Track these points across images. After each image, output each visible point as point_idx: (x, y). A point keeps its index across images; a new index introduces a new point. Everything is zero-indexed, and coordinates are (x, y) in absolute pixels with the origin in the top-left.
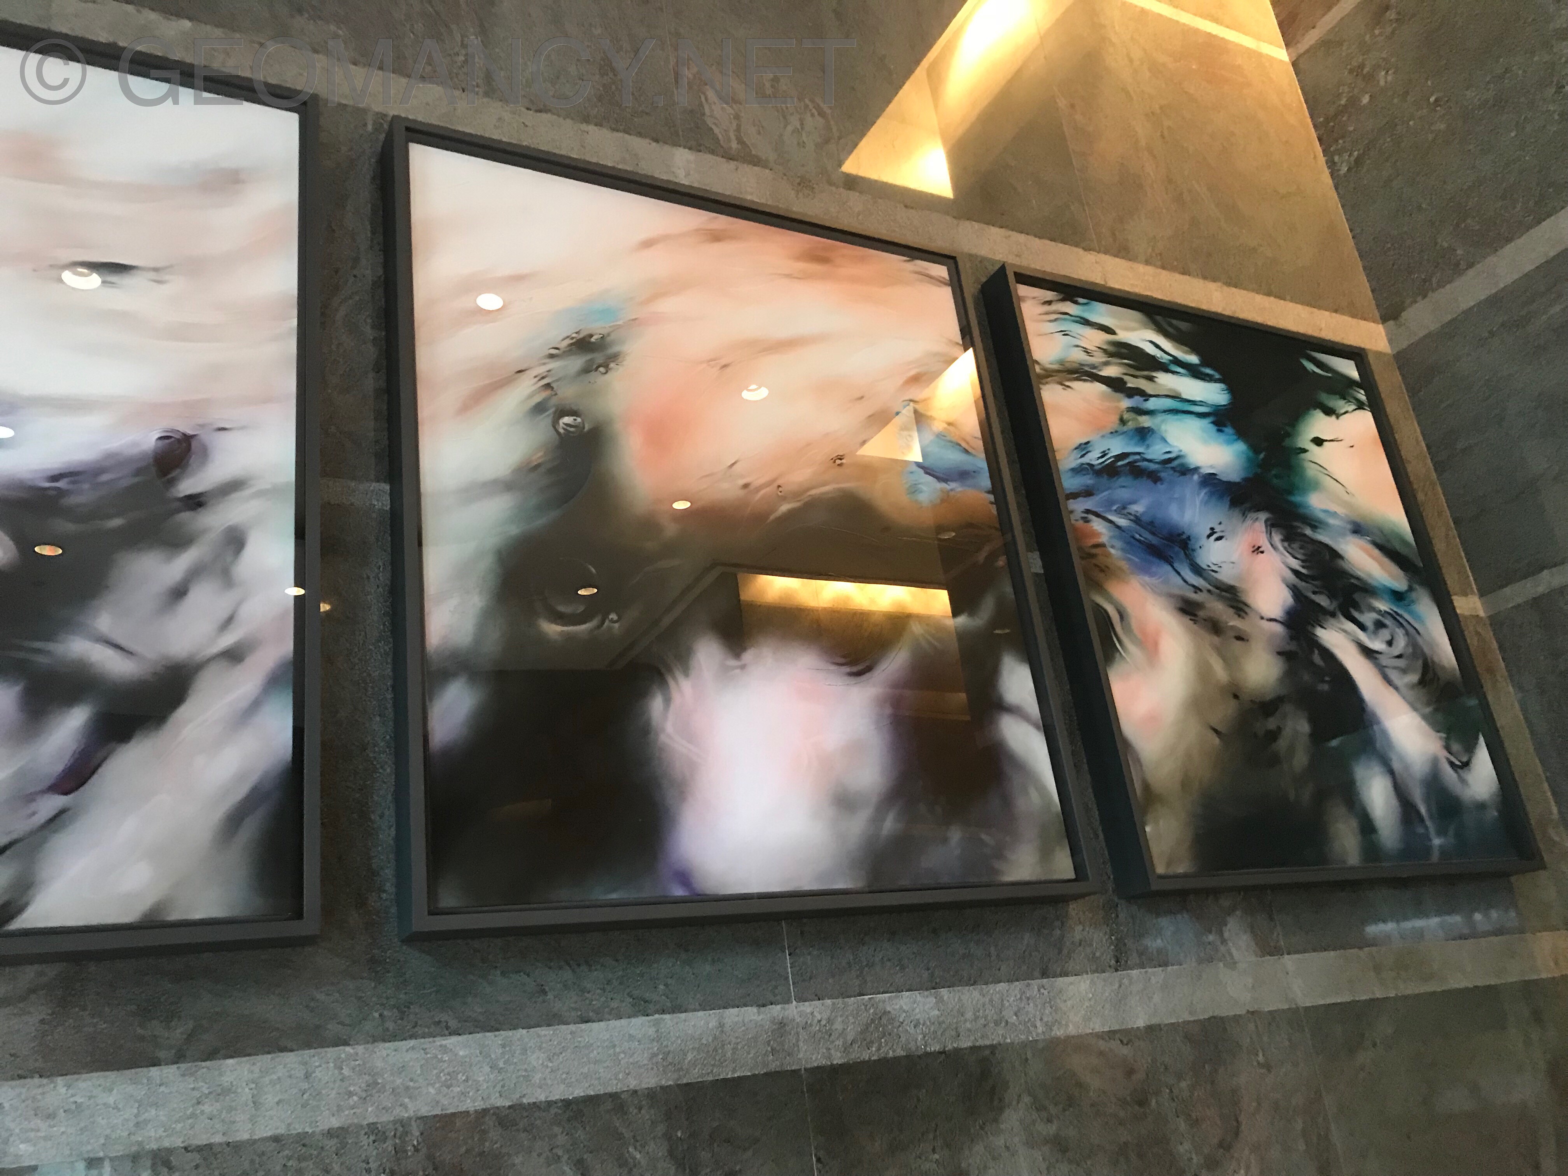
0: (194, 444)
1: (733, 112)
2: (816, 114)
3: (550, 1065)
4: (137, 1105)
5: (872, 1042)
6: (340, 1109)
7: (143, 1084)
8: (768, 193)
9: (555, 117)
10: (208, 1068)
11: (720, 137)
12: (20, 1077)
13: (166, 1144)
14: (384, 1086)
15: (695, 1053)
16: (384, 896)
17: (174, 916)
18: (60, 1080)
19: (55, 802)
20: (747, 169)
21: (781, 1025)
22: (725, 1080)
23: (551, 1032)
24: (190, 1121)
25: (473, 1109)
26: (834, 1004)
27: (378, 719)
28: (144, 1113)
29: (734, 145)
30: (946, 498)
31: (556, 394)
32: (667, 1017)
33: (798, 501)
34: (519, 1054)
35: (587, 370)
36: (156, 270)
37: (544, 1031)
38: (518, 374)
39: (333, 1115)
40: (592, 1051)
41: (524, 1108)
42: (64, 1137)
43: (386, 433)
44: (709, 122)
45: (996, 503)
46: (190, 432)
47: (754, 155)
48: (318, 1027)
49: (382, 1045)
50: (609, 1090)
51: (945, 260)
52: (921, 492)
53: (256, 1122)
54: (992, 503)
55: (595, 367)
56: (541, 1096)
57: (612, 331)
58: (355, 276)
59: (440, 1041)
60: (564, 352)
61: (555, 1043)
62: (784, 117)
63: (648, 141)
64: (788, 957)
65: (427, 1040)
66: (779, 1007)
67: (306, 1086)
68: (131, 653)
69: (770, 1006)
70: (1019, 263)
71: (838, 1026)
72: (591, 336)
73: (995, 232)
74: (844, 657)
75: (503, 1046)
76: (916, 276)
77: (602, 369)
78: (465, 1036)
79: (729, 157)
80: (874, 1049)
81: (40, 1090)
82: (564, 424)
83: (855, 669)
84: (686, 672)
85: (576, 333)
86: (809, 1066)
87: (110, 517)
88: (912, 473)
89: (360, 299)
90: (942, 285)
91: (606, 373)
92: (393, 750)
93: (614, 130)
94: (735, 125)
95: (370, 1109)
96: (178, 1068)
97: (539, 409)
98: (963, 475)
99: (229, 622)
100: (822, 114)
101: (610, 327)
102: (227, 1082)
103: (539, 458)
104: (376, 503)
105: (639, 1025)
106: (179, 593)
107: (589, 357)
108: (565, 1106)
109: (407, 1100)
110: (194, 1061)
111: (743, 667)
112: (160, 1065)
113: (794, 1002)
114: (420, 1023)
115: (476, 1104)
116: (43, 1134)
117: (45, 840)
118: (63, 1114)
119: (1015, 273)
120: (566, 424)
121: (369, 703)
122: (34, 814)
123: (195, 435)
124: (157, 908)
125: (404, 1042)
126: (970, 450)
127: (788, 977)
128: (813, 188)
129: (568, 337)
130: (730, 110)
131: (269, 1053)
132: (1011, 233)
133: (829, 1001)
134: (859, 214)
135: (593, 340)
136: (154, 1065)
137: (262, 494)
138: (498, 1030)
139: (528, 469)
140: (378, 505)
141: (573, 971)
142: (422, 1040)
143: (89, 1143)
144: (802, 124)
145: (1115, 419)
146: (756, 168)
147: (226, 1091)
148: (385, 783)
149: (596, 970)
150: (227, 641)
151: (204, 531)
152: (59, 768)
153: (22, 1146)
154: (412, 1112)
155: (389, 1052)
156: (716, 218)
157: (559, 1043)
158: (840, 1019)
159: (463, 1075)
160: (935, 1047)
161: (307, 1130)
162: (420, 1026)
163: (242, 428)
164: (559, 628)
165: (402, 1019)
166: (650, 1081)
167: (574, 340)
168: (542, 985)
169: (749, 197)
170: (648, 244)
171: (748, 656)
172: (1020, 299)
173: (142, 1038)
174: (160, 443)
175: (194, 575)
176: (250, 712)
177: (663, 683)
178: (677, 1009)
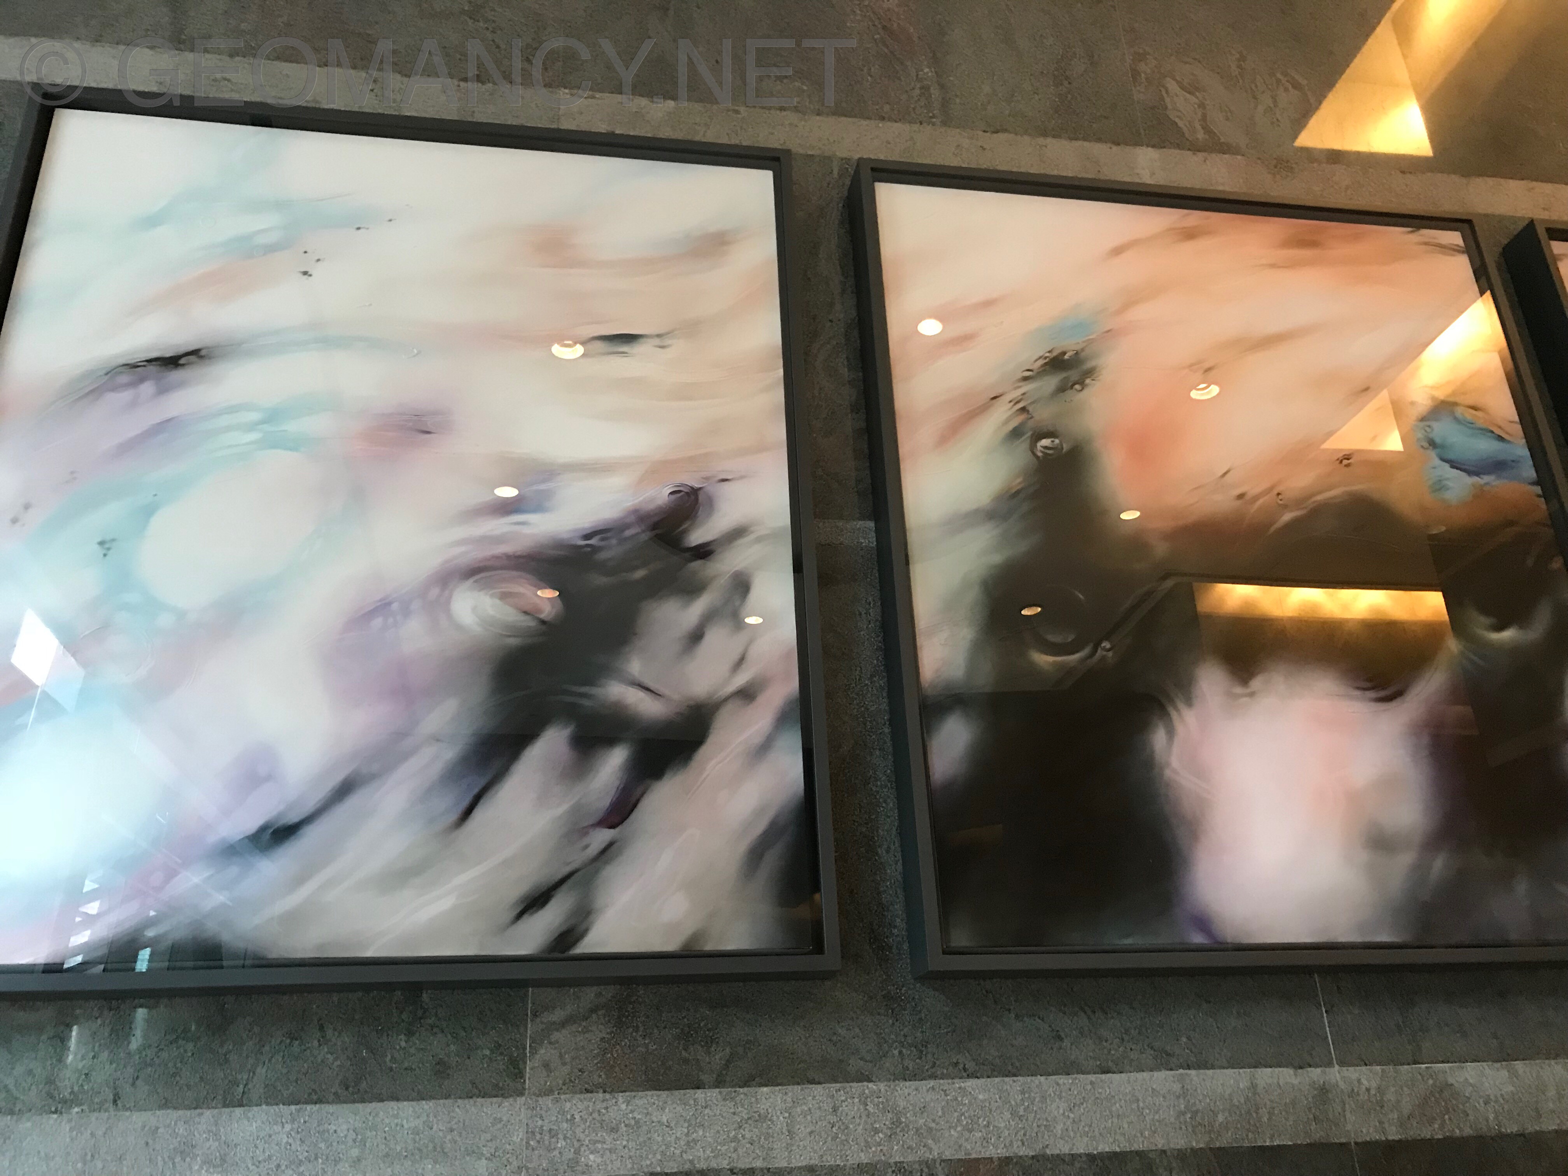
0: (701, 498)
1: (1197, 101)
2: (1290, 87)
3: (1072, 1115)
4: (686, 1125)
5: (1434, 1119)
6: (868, 1145)
7: (690, 1105)
8: (1241, 181)
9: (1012, 135)
10: (745, 1094)
11: (1185, 129)
12: (587, 1091)
13: (714, 1164)
14: (907, 1126)
15: (1227, 1114)
16: (895, 931)
17: (709, 947)
18: (621, 1097)
19: (603, 836)
20: (1216, 157)
21: (1323, 1092)
22: (1262, 1148)
23: (1070, 1081)
24: (733, 1144)
25: (996, 1156)
26: (1383, 1071)
27: (878, 753)
28: (693, 1133)
29: (1201, 135)
30: (1480, 494)
31: (1032, 418)
32: (1193, 1072)
33: (1303, 508)
34: (1039, 1102)
35: (1062, 389)
36: (659, 336)
37: (1062, 1079)
38: (994, 401)
39: (862, 1151)
40: (1115, 1104)
41: (1048, 1159)
42: (626, 1150)
43: (868, 472)
44: (1172, 115)
45: (1545, 495)
46: (697, 486)
47: (1224, 143)
48: (841, 1061)
49: (902, 1084)
50: (1136, 1147)
51: (1459, 224)
52: (1448, 489)
53: (791, 1151)
54: (1539, 496)
55: (1070, 384)
56: (1063, 1148)
57: (1086, 346)
58: (831, 321)
59: (958, 1083)
60: (1038, 373)
61: (1076, 1093)
62: (1255, 98)
63: (1109, 145)
64: (1325, 1015)
65: (946, 1081)
66: (1319, 1070)
67: (833, 1119)
68: (660, 695)
69: (1309, 1069)
70: (1547, 218)
71: (1390, 1096)
72: (1064, 353)
73: (1514, 185)
74: (1369, 680)
75: (1023, 1092)
76: (1424, 247)
77: (1077, 387)
78: (984, 1080)
79: (1196, 148)
80: (1436, 1126)
81: (604, 1105)
82: (1042, 447)
83: (1382, 694)
84: (1189, 702)
85: (1049, 352)
86: (1360, 1140)
87: (636, 568)
88: (1434, 468)
89: (837, 343)
90: (1456, 253)
91: (1081, 390)
92: (894, 784)
93: (1071, 139)
94: (1200, 114)
95: (896, 1147)
96: (720, 1093)
97: (1016, 434)
98: (1497, 466)
99: (741, 661)
100: (1296, 86)
101: (1084, 342)
102: (763, 1109)
103: (1020, 483)
104: (863, 541)
105: (1163, 1080)
106: (696, 637)
107: (1064, 375)
108: (1090, 1161)
109: (930, 1141)
110: (733, 1087)
111: (1252, 695)
112: (704, 1088)
113: (1337, 1067)
114: (938, 1063)
115: (999, 1152)
116: (608, 1147)
117: (597, 872)
118: (625, 1129)
119: (1548, 230)
120: (1046, 447)
121: (868, 737)
122: (586, 847)
123: (700, 488)
124: (696, 937)
125: (924, 1082)
126: (1504, 435)
127: (1327, 1037)
128: (1292, 168)
129: (1040, 358)
130: (1193, 99)
131: (798, 1084)
132: (1535, 184)
133: (1379, 1067)
134: (1347, 188)
135: (1066, 357)
136: (698, 1088)
137: (759, 540)
138: (1015, 1075)
139: (1009, 496)
140: (864, 542)
141: (1089, 1018)
142: (942, 1081)
143: (647, 1158)
144: (1275, 102)
146: (1226, 156)
147: (762, 1118)
148: (889, 817)
149: (1112, 1018)
150: (740, 680)
151: (714, 578)
152: (605, 802)
153: (592, 1157)
154: (936, 1154)
155: (910, 1091)
156: (1188, 215)
157: (1079, 1093)
158: (1393, 1089)
159: (984, 1120)
160: (1512, 1128)
161: (838, 1162)
162: (939, 1066)
163: (742, 477)
164: (1050, 659)
165: (920, 1058)
166: (1179, 1142)
167: (1047, 360)
168: (1058, 1031)
169: (1221, 188)
170: (1117, 251)
171: (1256, 683)
172: (1556, 259)
173: (686, 1061)
174: (673, 497)
175: (708, 619)
176: (764, 748)
177: (1164, 714)
178: (1203, 1065)
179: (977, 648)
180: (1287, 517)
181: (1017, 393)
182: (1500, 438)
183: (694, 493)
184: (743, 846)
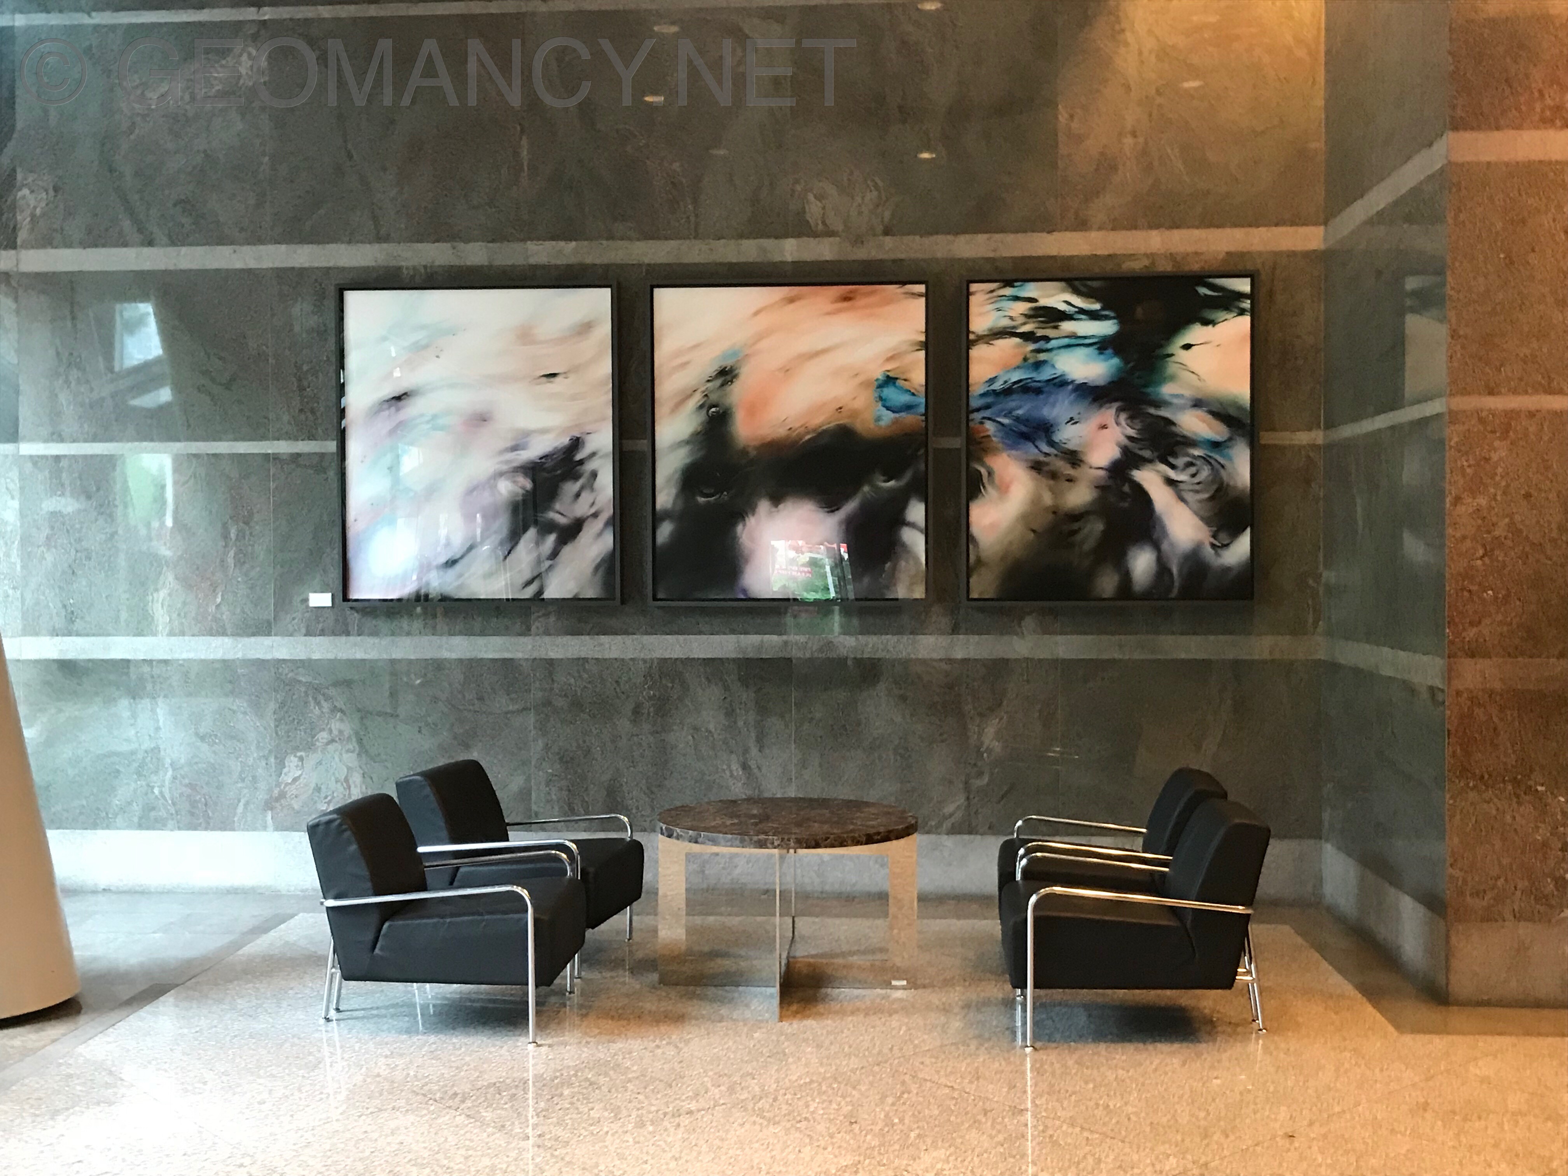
0: (580, 441)
1: (822, 205)
3: (700, 647)
6: (633, 653)
8: (835, 252)
10: (597, 638)
11: (813, 224)
12: (549, 635)
13: (587, 656)
14: (646, 648)
15: (752, 648)
17: (581, 597)
19: (549, 563)
20: (823, 242)
21: (785, 642)
22: (762, 658)
23: (701, 637)
24: (593, 652)
25: (674, 658)
28: (581, 648)
29: (820, 227)
30: (895, 422)
31: (709, 399)
32: (743, 635)
33: (815, 433)
34: (689, 643)
36: (565, 373)
37: (699, 636)
38: (694, 392)
39: (632, 655)
40: (714, 644)
41: (691, 659)
42: (561, 652)
44: (808, 216)
45: (926, 420)
47: (831, 230)
48: (627, 629)
49: (645, 636)
50: (720, 657)
51: (927, 279)
52: (881, 420)
53: (610, 654)
54: (923, 421)
55: (727, 382)
57: (736, 363)
58: (638, 349)
59: (664, 636)
60: (714, 378)
62: (853, 198)
63: (774, 240)
64: (792, 619)
65: (660, 636)
66: (785, 636)
68: (566, 516)
69: (782, 635)
72: (726, 368)
74: (828, 504)
76: (902, 296)
77: (729, 383)
78: (672, 636)
79: (816, 236)
81: (554, 639)
82: (712, 411)
83: (832, 509)
85: (720, 367)
86: (795, 657)
87: (557, 470)
88: (878, 410)
90: (920, 297)
91: (731, 385)
93: (754, 239)
94: (822, 213)
95: (642, 654)
97: (701, 407)
98: (908, 408)
99: (593, 504)
101: (735, 361)
102: (602, 642)
103: (700, 428)
105: (732, 637)
106: (578, 495)
107: (724, 378)
108: (704, 660)
109: (653, 653)
110: (593, 635)
111: (779, 511)
112: (584, 635)
113: (792, 635)
114: (657, 630)
115: (675, 656)
117: (546, 574)
122: (543, 567)
123: (580, 437)
124: (577, 594)
125: (654, 636)
126: (916, 392)
127: (792, 626)
129: (716, 370)
130: (820, 204)
131: (614, 635)
133: (807, 635)
137: (601, 457)
138: (682, 635)
139: (696, 434)
141: (709, 618)
142: (658, 636)
144: (863, 199)
145: (1021, 358)
146: (829, 238)
149: (717, 618)
150: (593, 511)
151: (584, 473)
152: (549, 552)
153: (551, 653)
155: (649, 638)
158: (810, 642)
159: (670, 647)
160: (852, 656)
163: (595, 432)
164: (704, 500)
165: (653, 629)
166: (735, 655)
167: (719, 371)
168: (699, 622)
170: (756, 313)
172: (970, 295)
174: (570, 441)
175: (582, 488)
176: (600, 534)
177: (743, 519)
178: (746, 633)
179: (677, 496)
180: (808, 437)
181: (703, 389)
182: (913, 394)
183: (578, 439)
184: (594, 566)
